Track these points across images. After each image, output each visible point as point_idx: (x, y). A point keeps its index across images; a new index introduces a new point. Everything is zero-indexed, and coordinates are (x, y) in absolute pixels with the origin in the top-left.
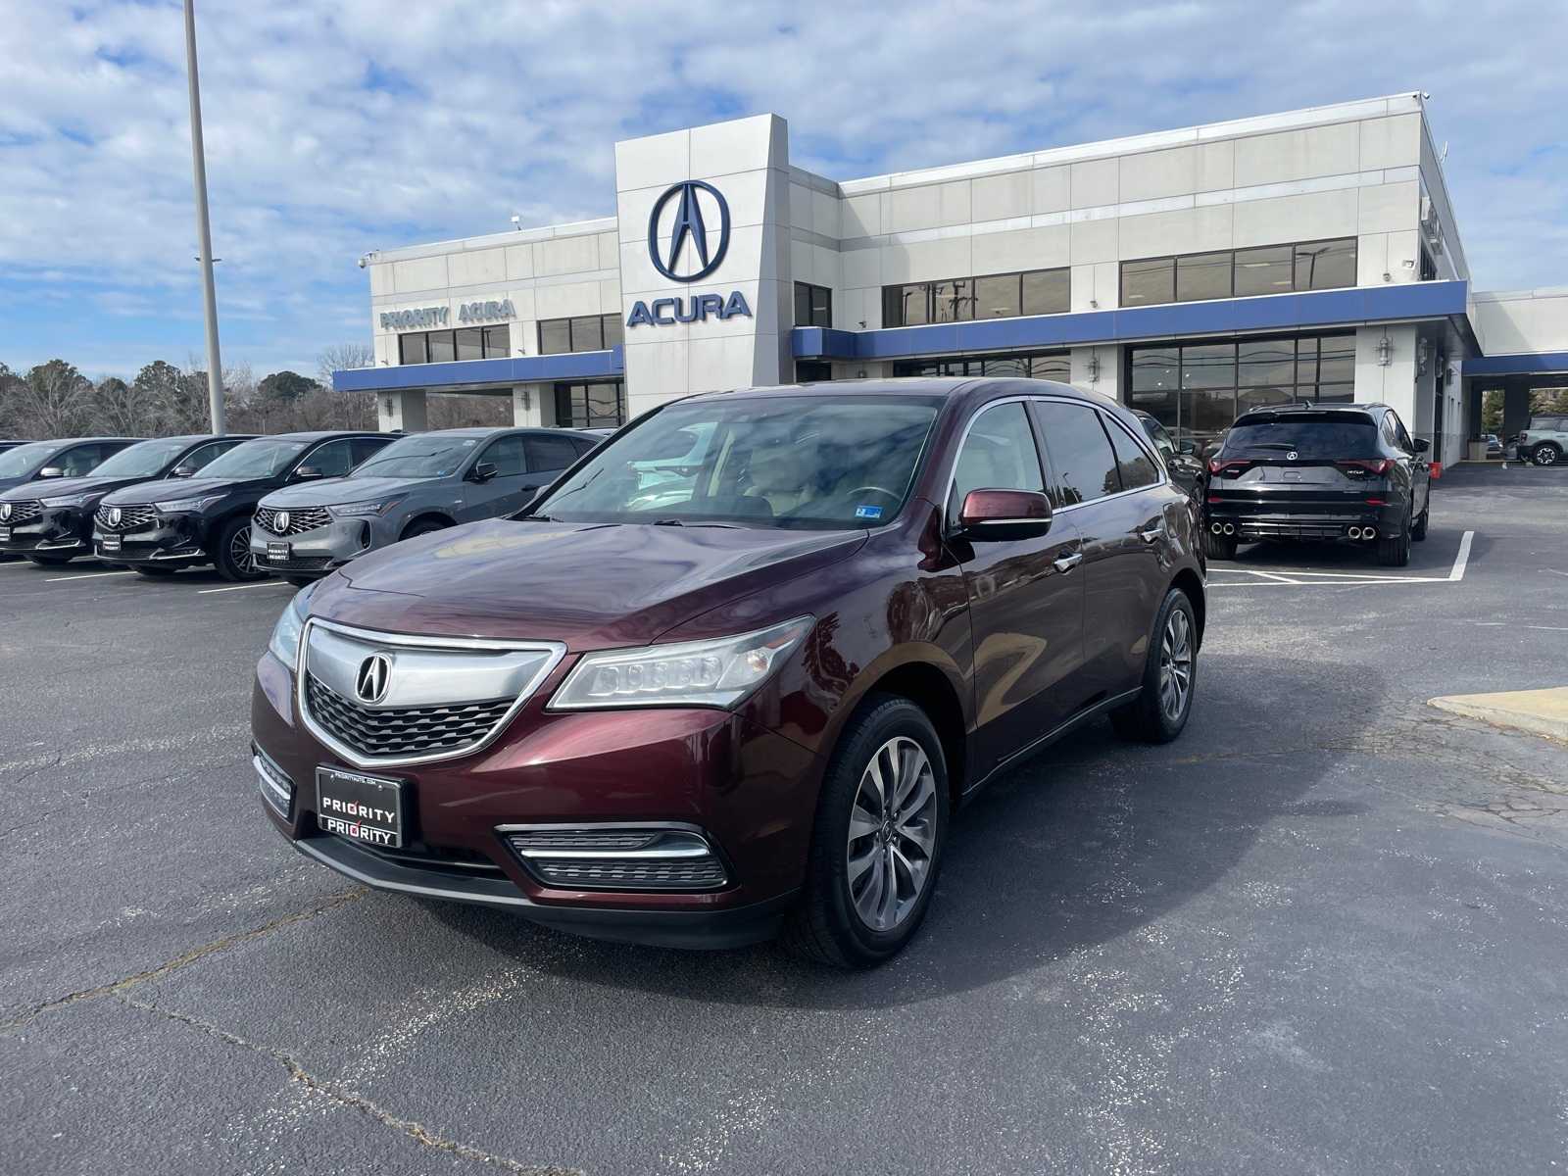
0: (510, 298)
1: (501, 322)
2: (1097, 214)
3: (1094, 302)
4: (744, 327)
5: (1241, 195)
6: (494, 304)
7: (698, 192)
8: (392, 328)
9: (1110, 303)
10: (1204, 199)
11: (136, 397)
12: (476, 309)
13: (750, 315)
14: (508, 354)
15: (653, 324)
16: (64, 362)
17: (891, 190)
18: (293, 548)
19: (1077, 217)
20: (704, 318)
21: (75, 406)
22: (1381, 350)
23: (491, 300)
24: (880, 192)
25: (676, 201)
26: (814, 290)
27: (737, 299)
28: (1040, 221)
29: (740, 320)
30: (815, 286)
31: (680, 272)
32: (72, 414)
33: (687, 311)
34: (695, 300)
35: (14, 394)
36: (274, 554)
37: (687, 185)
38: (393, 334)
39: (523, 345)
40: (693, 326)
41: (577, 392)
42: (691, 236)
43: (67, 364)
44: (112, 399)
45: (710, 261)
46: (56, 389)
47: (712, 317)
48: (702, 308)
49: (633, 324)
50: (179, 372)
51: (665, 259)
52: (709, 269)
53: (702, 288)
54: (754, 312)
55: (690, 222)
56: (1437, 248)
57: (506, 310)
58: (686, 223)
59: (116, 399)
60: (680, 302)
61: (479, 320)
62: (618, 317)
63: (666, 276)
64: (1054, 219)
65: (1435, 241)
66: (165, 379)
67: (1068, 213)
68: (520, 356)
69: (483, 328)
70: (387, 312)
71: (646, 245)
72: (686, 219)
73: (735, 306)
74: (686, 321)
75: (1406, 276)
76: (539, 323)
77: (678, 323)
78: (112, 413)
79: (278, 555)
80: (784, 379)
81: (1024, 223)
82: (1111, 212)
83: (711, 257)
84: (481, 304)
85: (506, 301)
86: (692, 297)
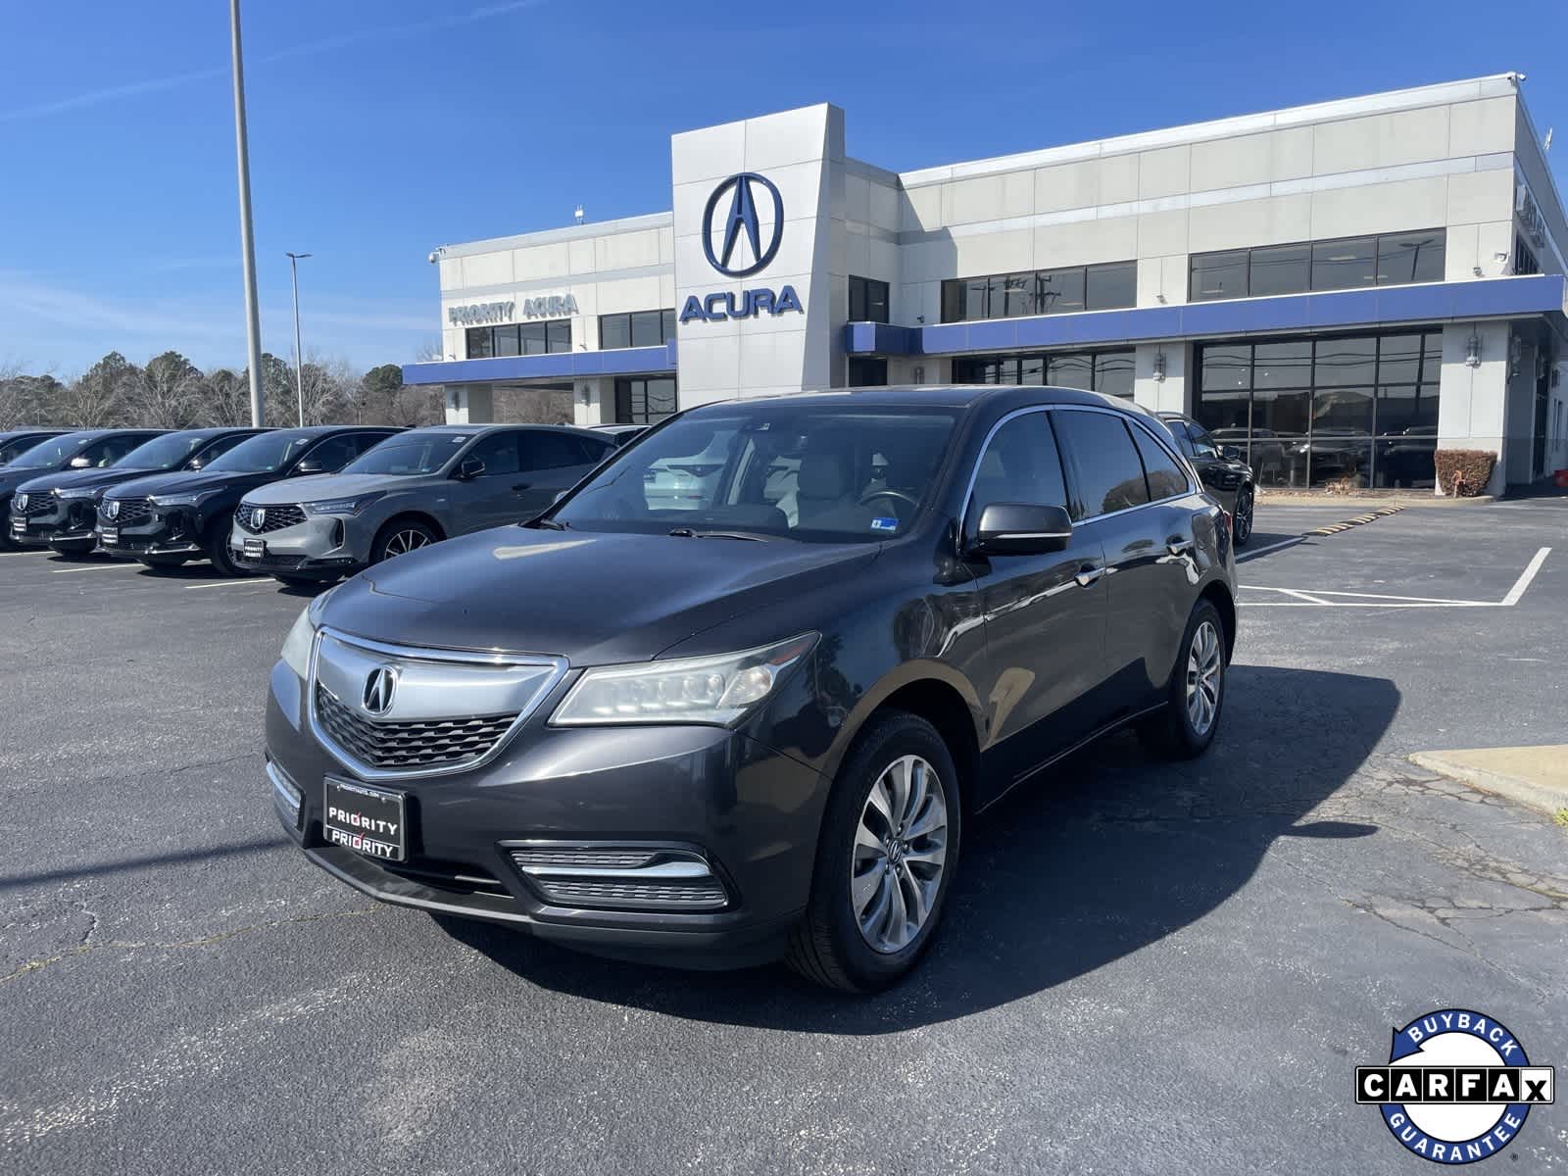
0: (572, 293)
1: (563, 317)
2: (1166, 204)
3: (1161, 296)
4: (795, 322)
5: (1320, 184)
6: (557, 299)
7: (753, 184)
8: (459, 323)
9: (1178, 298)
10: (1279, 188)
11: (240, 387)
12: (540, 305)
13: (801, 311)
14: (570, 349)
15: (704, 319)
16: (177, 354)
17: (952, 181)
18: (267, 546)
19: (1145, 207)
20: (756, 313)
21: (182, 396)
22: (1469, 348)
23: (554, 295)
24: (942, 183)
25: (730, 194)
26: (870, 285)
27: (789, 293)
28: (1107, 212)
29: (791, 316)
30: (873, 281)
31: (732, 266)
32: (180, 404)
33: (739, 306)
34: (747, 295)
35: (125, 384)
36: (250, 552)
37: (741, 177)
38: (461, 329)
39: (585, 340)
40: (744, 322)
41: (637, 387)
42: (745, 229)
43: (180, 356)
44: (217, 389)
45: (763, 253)
46: (164, 379)
47: (763, 313)
48: (754, 302)
49: (685, 319)
50: (285, 364)
51: (718, 253)
52: (762, 263)
53: (753, 283)
54: (805, 308)
55: (744, 215)
56: (1539, 241)
57: (569, 305)
58: (740, 216)
59: (221, 390)
60: (732, 296)
61: (544, 315)
62: (672, 312)
63: (718, 270)
64: (1123, 209)
65: (1534, 233)
66: (273, 371)
67: (1135, 204)
68: (581, 350)
69: (546, 323)
70: (455, 307)
71: (699, 239)
72: (739, 212)
73: (786, 302)
74: (737, 316)
75: (1497, 270)
76: (600, 318)
77: (729, 317)
78: (217, 403)
79: (253, 553)
80: (836, 384)
81: (1089, 214)
82: (1181, 202)
83: (764, 251)
84: (544, 299)
85: (568, 296)
86: (744, 292)
